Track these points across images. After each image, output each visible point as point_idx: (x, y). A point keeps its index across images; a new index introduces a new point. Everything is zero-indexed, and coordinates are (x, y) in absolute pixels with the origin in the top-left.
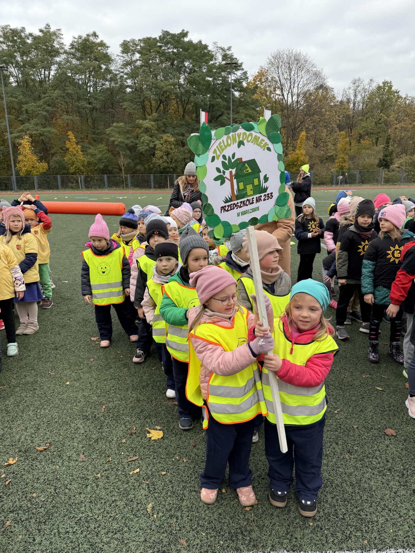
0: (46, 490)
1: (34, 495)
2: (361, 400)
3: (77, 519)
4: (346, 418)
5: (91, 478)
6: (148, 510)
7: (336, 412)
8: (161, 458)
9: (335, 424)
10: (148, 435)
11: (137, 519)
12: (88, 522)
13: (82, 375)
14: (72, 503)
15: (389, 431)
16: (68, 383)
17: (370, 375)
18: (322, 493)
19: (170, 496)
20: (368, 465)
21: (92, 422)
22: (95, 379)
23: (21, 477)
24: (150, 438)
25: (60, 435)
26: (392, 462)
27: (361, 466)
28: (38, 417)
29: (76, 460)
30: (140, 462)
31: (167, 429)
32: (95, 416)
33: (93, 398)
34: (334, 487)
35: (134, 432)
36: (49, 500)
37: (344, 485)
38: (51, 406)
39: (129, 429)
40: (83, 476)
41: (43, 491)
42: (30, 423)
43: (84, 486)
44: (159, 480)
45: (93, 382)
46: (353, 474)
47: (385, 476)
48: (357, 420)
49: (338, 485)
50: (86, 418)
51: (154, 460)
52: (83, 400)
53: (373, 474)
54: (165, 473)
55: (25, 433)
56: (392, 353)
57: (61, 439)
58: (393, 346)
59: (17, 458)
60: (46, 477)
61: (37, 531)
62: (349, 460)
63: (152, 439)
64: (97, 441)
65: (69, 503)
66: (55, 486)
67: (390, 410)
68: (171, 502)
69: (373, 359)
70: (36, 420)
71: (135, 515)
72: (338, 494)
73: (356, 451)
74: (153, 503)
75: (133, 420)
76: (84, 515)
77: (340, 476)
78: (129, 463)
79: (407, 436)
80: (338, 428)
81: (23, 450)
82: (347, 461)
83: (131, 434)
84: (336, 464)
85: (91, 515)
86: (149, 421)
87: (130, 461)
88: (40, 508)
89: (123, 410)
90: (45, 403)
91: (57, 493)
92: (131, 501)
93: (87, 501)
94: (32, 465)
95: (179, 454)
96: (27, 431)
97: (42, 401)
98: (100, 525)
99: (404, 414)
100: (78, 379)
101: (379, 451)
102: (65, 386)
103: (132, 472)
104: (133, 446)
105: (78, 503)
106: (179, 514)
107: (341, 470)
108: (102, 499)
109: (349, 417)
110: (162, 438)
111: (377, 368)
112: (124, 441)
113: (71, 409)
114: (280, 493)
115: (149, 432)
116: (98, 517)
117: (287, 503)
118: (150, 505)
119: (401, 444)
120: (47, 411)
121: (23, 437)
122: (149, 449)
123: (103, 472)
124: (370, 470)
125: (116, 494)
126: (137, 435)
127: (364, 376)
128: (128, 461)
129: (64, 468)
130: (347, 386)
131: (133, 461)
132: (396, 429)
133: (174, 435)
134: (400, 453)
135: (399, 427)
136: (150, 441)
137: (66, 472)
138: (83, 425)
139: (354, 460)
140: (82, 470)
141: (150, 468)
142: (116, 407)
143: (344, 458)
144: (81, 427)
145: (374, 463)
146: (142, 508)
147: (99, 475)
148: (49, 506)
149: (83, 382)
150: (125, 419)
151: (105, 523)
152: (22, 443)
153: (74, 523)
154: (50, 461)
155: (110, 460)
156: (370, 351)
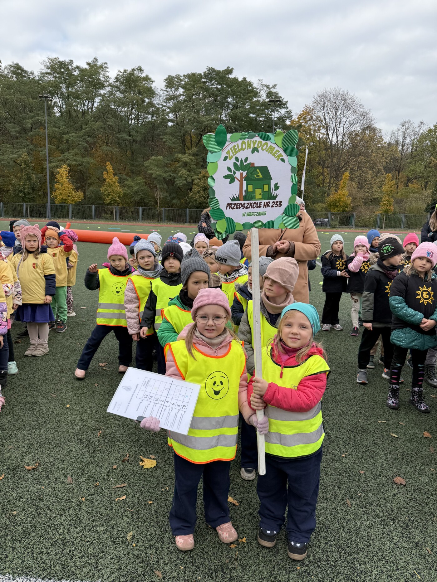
0: (28, 509)
1: (15, 513)
2: (373, 445)
3: (53, 540)
4: (354, 463)
5: (75, 501)
6: (128, 538)
7: (344, 455)
8: (150, 487)
9: (340, 467)
10: (140, 463)
11: (115, 546)
12: (65, 544)
13: (83, 399)
14: (52, 525)
15: (399, 480)
16: (68, 406)
17: (386, 420)
18: (315, 537)
19: (153, 526)
20: (370, 513)
21: (86, 446)
22: (96, 404)
23: (4, 494)
24: (142, 466)
25: (51, 456)
26: (397, 511)
27: (362, 513)
28: (32, 436)
29: (63, 482)
30: (128, 489)
31: (161, 459)
32: (90, 440)
33: (91, 423)
34: (329, 532)
35: (127, 459)
36: (29, 519)
37: (341, 531)
38: (47, 427)
39: (123, 456)
40: (68, 498)
41: (24, 509)
42: (23, 442)
43: (66, 508)
44: (144, 509)
45: (94, 407)
46: (353, 521)
47: (388, 526)
48: (366, 465)
49: (334, 531)
50: (81, 441)
51: (143, 489)
52: (80, 424)
53: (375, 522)
54: (151, 502)
55: (17, 452)
56: (414, 400)
57: (51, 460)
58: (415, 392)
59: (4, 475)
60: (29, 496)
61: (11, 548)
62: (350, 506)
63: (145, 467)
64: (87, 465)
65: (48, 524)
66: (37, 506)
67: (403, 459)
68: (153, 532)
69: (392, 404)
70: (29, 440)
71: (114, 542)
72: (332, 540)
73: (360, 497)
74: (134, 532)
75: (128, 447)
76: (61, 537)
77: (338, 521)
78: (117, 489)
79: (417, 486)
80: (343, 473)
81: (11, 467)
82: (348, 507)
83: (124, 461)
84: (335, 509)
85: (68, 538)
86: (144, 449)
87: (118, 488)
88: (18, 526)
89: (120, 437)
90: (42, 423)
91: (37, 513)
92: (112, 528)
93: (67, 523)
94: (18, 483)
95: (170, 484)
96: (19, 449)
97: (39, 421)
98: (76, 549)
99: (418, 464)
100: (79, 403)
101: (385, 499)
102: (64, 409)
103: (118, 499)
104: (124, 473)
105: (57, 525)
106: (159, 545)
107: (339, 515)
108: (82, 523)
109: (357, 462)
110: (155, 467)
111: (396, 414)
112: (115, 467)
113: (67, 431)
114: (268, 532)
115: (142, 461)
116: (75, 540)
117: (276, 544)
118: (131, 533)
119: (410, 494)
120: (42, 431)
121: (14, 455)
122: (140, 477)
123: (88, 496)
124: (372, 518)
125: (98, 519)
126: (130, 462)
127: (380, 422)
128: (116, 487)
129: (49, 489)
130: (360, 430)
131: (120, 487)
132: (406, 478)
133: (167, 466)
134: (407, 503)
135: (410, 477)
136: (142, 469)
137: (50, 493)
138: (77, 448)
139: (356, 506)
140: (67, 492)
141: (137, 496)
142: (112, 433)
143: (345, 504)
144: (74, 450)
145: (377, 511)
146: (122, 536)
147: (83, 499)
148: (28, 525)
149: (83, 406)
150: (120, 445)
151: (82, 547)
152: (11, 461)
153: (50, 544)
154: (37, 480)
155: (98, 484)
156: (390, 396)
